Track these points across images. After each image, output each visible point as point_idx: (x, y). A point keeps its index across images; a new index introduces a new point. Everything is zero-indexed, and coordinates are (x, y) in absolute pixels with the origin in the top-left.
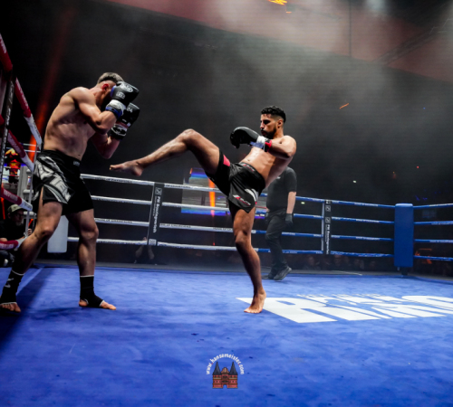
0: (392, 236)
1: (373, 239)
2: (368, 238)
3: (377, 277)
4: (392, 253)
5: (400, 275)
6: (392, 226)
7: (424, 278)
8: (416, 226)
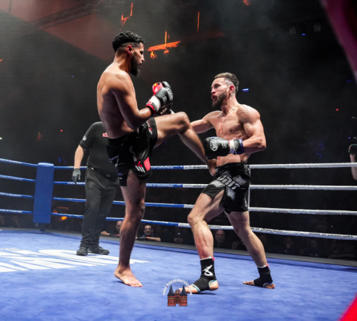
0: (33, 194)
1: (15, 195)
2: (10, 195)
3: (16, 232)
4: (32, 210)
5: (38, 231)
6: (33, 184)
7: (61, 234)
8: (55, 185)
